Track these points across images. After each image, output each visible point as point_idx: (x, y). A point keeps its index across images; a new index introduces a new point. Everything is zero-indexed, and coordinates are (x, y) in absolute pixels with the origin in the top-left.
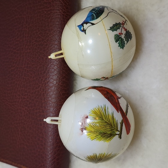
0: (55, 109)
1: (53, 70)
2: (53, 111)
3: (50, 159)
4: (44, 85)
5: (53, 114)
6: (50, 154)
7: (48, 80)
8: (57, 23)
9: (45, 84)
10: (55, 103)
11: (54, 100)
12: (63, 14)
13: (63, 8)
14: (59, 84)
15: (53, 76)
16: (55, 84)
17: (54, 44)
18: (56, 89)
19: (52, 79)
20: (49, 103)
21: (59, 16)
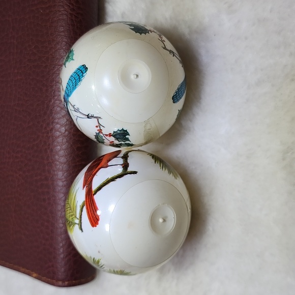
0: (65, 174)
1: (59, 109)
2: (63, 177)
3: (62, 256)
4: (45, 135)
5: (63, 182)
6: (62, 247)
7: (51, 126)
8: (62, 29)
9: (48, 133)
10: (65, 163)
11: (63, 160)
12: (70, 14)
13: (70, 3)
14: (70, 133)
15: (59, 119)
16: (64, 132)
17: (58, 65)
18: (65, 140)
19: (57, 123)
20: (56, 165)
21: (65, 17)
